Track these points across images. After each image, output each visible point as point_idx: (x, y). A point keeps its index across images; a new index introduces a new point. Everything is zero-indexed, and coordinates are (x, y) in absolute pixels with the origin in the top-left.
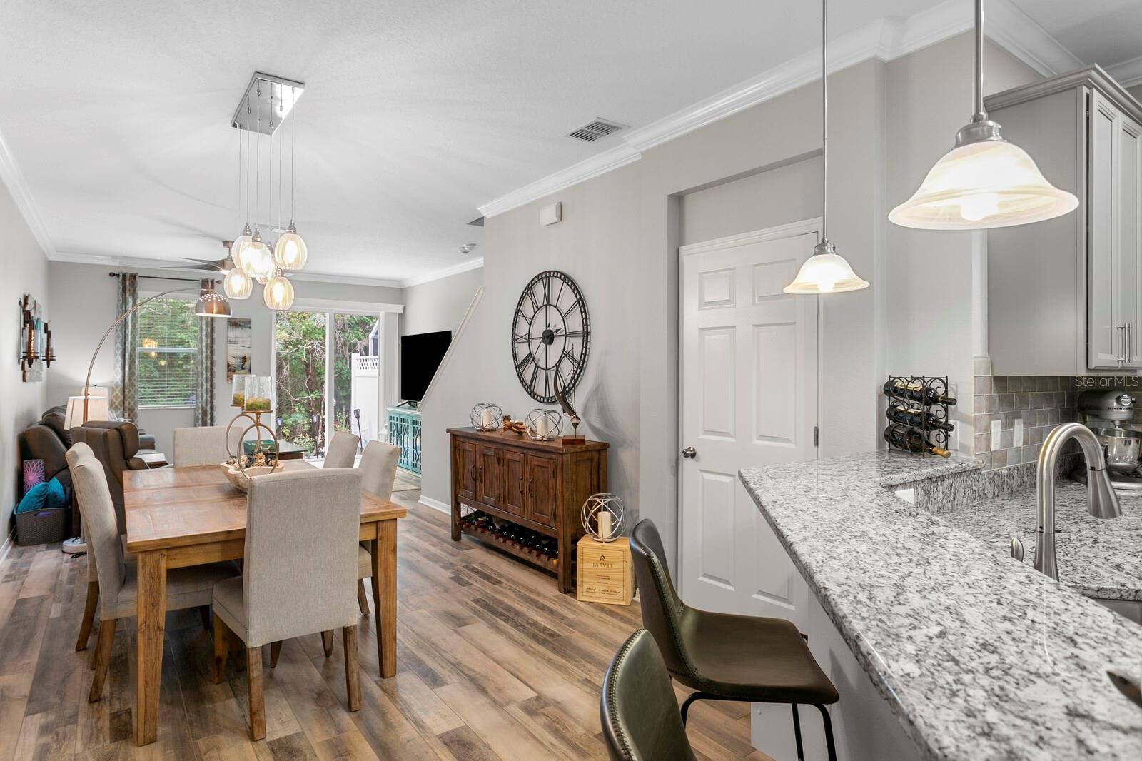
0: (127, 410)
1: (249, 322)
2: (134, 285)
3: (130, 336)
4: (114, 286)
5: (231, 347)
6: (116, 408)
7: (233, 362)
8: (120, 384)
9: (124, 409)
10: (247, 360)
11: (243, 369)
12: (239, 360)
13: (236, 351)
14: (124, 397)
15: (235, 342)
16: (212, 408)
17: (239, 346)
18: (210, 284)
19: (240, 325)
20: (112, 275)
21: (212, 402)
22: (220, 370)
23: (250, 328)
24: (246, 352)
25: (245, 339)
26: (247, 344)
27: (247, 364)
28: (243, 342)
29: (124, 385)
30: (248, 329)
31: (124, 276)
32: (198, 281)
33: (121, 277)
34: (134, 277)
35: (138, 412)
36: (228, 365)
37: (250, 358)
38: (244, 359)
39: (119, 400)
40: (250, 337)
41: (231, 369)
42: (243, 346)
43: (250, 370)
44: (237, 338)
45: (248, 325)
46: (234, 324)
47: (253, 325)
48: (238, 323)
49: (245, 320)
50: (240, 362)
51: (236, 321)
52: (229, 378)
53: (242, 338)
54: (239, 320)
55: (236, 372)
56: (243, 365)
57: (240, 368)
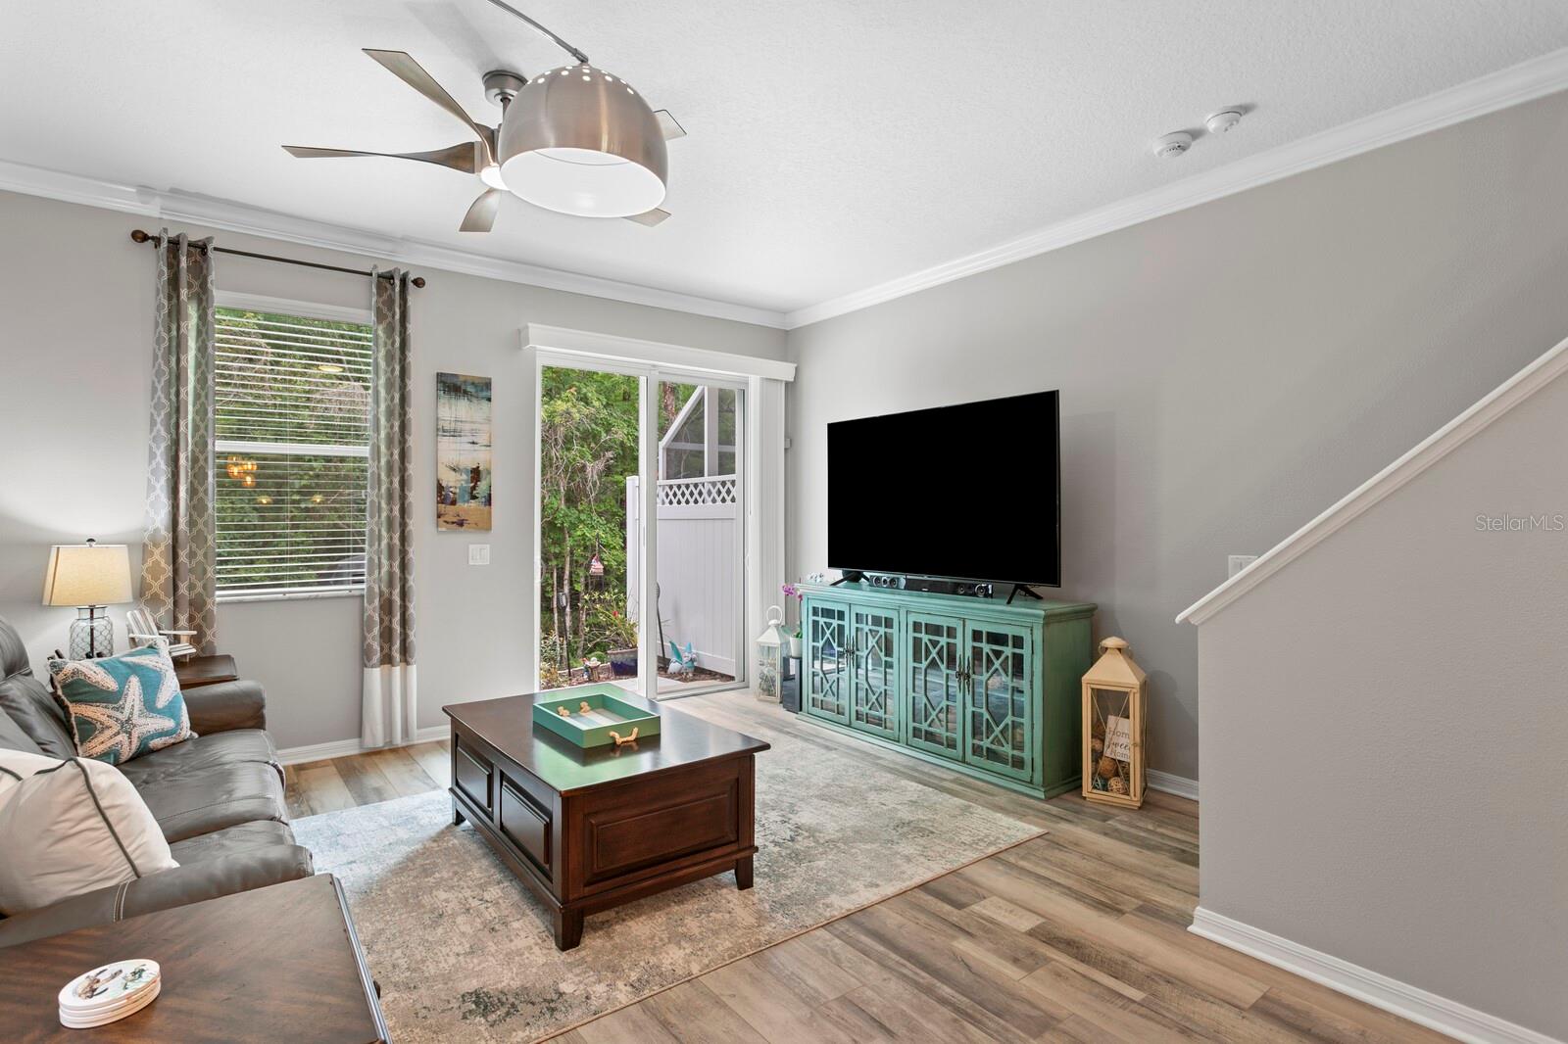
0: (184, 605)
1: (487, 385)
2: (200, 272)
3: (190, 408)
4: (146, 270)
5: (445, 443)
6: (154, 602)
7: (455, 482)
8: (165, 535)
9: (175, 603)
10: (483, 475)
11: (474, 497)
12: (464, 477)
13: (458, 454)
14: (175, 571)
15: (455, 433)
16: (404, 595)
17: (462, 444)
18: (397, 282)
19: (465, 392)
20: (140, 237)
21: (404, 581)
22: (422, 500)
23: (489, 400)
24: (479, 458)
25: (478, 426)
26: (482, 439)
27: (482, 486)
28: (473, 432)
29: (175, 539)
30: (485, 403)
31: (174, 244)
32: (370, 274)
33: (164, 245)
34: (201, 248)
35: (215, 609)
36: (440, 488)
37: (489, 473)
38: (476, 474)
39: (162, 579)
40: (489, 420)
41: (442, 494)
42: (473, 443)
43: (489, 501)
44: (460, 424)
45: (484, 394)
46: (451, 386)
47: (495, 393)
48: (463, 387)
49: (476, 381)
50: (467, 482)
51: (455, 380)
52: (441, 520)
53: (472, 422)
54: (461, 379)
55: (458, 504)
56: (474, 488)
57: (467, 497)
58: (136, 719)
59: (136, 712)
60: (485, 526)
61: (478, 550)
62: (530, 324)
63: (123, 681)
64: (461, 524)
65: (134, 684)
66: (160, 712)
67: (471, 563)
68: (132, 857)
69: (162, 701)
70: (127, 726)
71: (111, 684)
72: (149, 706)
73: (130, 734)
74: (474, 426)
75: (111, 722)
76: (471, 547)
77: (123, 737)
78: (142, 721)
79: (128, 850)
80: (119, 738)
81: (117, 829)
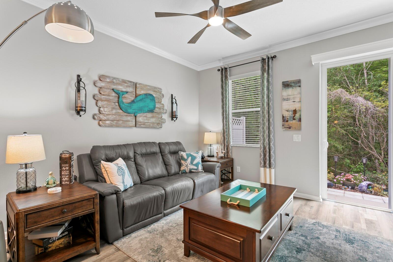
0: (225, 146)
1: (299, 81)
2: (227, 74)
4: (219, 77)
5: (285, 103)
6: (221, 145)
7: (288, 115)
10: (298, 112)
11: (294, 119)
12: (291, 113)
13: (290, 106)
14: (224, 138)
15: (288, 100)
17: (290, 102)
18: (267, 60)
19: (291, 86)
22: (277, 122)
23: (300, 86)
24: (296, 106)
25: (296, 96)
26: (297, 100)
27: (297, 116)
28: (294, 98)
30: (298, 88)
32: (260, 60)
33: (221, 71)
36: (283, 117)
37: (300, 111)
38: (295, 112)
39: (222, 140)
40: (300, 93)
41: (284, 119)
42: (294, 102)
43: (300, 120)
44: (289, 96)
45: (298, 85)
46: (286, 85)
47: (302, 84)
48: (290, 84)
49: (295, 81)
50: (292, 114)
51: (287, 83)
52: (284, 126)
53: (293, 95)
54: (290, 82)
55: (289, 122)
56: (294, 116)
57: (292, 119)
58: (188, 165)
59: (189, 163)
60: (299, 129)
61: (297, 137)
62: (311, 56)
63: (188, 157)
64: (290, 128)
65: (190, 158)
66: (194, 165)
67: (294, 140)
68: (111, 180)
69: (195, 162)
70: (187, 166)
71: (186, 157)
72: (192, 163)
73: (187, 167)
74: (294, 96)
75: (184, 165)
76: (294, 135)
77: (186, 168)
78: (190, 166)
79: (110, 179)
80: (185, 168)
81: (108, 174)
